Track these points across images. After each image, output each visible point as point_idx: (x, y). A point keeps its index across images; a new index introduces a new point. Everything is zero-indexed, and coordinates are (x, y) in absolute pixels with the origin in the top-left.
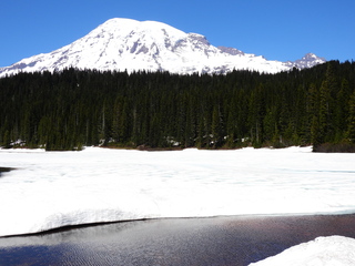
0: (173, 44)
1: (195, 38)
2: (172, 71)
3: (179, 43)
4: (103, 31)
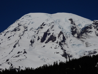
0: (79, 31)
3: (85, 30)
4: (19, 25)
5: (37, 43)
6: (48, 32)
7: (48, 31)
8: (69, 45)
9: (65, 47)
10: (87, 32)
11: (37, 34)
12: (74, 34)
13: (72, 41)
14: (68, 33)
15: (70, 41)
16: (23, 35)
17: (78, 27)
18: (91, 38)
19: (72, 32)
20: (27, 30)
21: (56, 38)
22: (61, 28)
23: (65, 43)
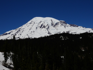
4: (32, 21)
7: (43, 24)
10: (57, 25)
11: (39, 25)
16: (33, 25)
17: (54, 23)
18: (59, 27)
19: (51, 24)
20: (35, 23)
21: (45, 27)
22: (47, 23)
23: (49, 29)
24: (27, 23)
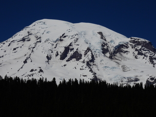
0: (112, 49)
1: (139, 43)
2: (110, 82)
3: (119, 49)
4: (29, 34)
5: (56, 60)
6: (71, 47)
7: (70, 45)
8: (100, 67)
9: (94, 69)
10: (122, 52)
11: (55, 48)
12: (106, 53)
13: (103, 62)
14: (97, 51)
15: (101, 61)
16: (34, 47)
17: (110, 44)
18: (128, 60)
19: (102, 49)
20: (40, 42)
21: (81, 55)
22: (87, 43)
23: (95, 63)
24: (11, 39)
